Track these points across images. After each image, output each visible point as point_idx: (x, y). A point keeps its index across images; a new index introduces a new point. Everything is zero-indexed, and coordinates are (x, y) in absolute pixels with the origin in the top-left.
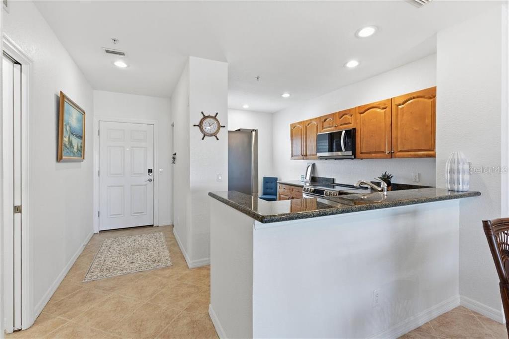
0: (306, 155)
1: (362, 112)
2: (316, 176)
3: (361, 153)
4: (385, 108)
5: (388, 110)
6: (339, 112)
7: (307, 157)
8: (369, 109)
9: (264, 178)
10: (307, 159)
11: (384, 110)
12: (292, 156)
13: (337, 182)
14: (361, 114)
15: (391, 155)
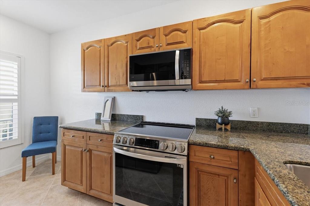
0: (108, 86)
1: (204, 26)
2: (117, 112)
3: (201, 82)
4: (241, 22)
5: (246, 24)
6: (165, 28)
7: (109, 88)
8: (214, 23)
9: (35, 118)
10: (109, 91)
11: (239, 25)
12: (84, 87)
13: (147, 119)
14: (200, 29)
15: (250, 85)
